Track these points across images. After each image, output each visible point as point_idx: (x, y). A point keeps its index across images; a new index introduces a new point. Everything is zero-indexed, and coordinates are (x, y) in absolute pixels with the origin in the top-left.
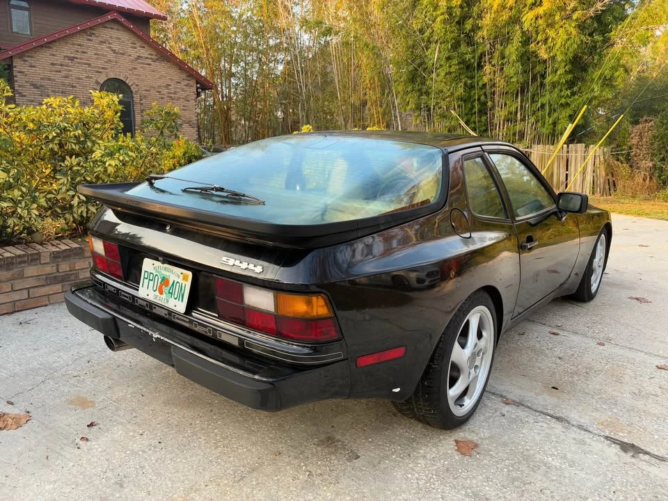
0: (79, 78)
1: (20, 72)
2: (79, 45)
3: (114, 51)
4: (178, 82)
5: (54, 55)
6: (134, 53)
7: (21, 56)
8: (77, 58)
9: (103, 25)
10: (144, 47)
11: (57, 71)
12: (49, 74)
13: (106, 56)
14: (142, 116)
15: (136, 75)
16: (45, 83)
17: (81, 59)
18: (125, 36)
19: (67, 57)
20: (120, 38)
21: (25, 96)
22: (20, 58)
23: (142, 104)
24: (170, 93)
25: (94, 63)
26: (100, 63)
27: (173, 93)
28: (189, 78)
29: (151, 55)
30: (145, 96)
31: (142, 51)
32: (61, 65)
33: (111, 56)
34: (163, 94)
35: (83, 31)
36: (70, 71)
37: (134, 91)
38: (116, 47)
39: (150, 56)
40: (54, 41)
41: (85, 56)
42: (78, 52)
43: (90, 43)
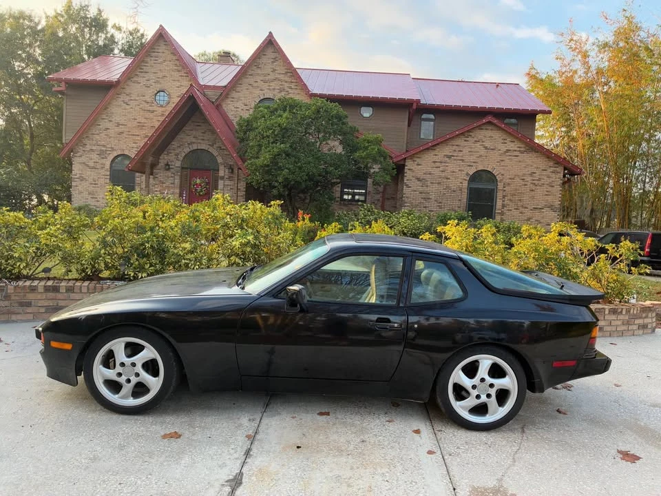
0: (453, 172)
1: (409, 169)
2: (458, 145)
3: (486, 148)
4: (543, 170)
5: (436, 155)
6: (503, 148)
7: (412, 157)
8: (453, 156)
9: (480, 127)
10: (514, 142)
11: (437, 167)
12: (430, 170)
13: (478, 152)
14: (503, 201)
15: (503, 166)
16: (425, 177)
17: (457, 156)
18: (497, 135)
19: (446, 155)
20: (492, 137)
21: (410, 187)
22: (411, 159)
23: (505, 191)
24: (534, 180)
25: (466, 158)
26: (473, 158)
27: (538, 180)
28: (557, 165)
29: (519, 147)
30: (509, 184)
31: (512, 145)
32: (441, 162)
33: (483, 152)
34: (528, 181)
35: (462, 134)
36: (447, 166)
37: (499, 179)
38: (487, 144)
39: (518, 149)
40: (438, 144)
41: (461, 154)
42: (455, 151)
43: (466, 143)
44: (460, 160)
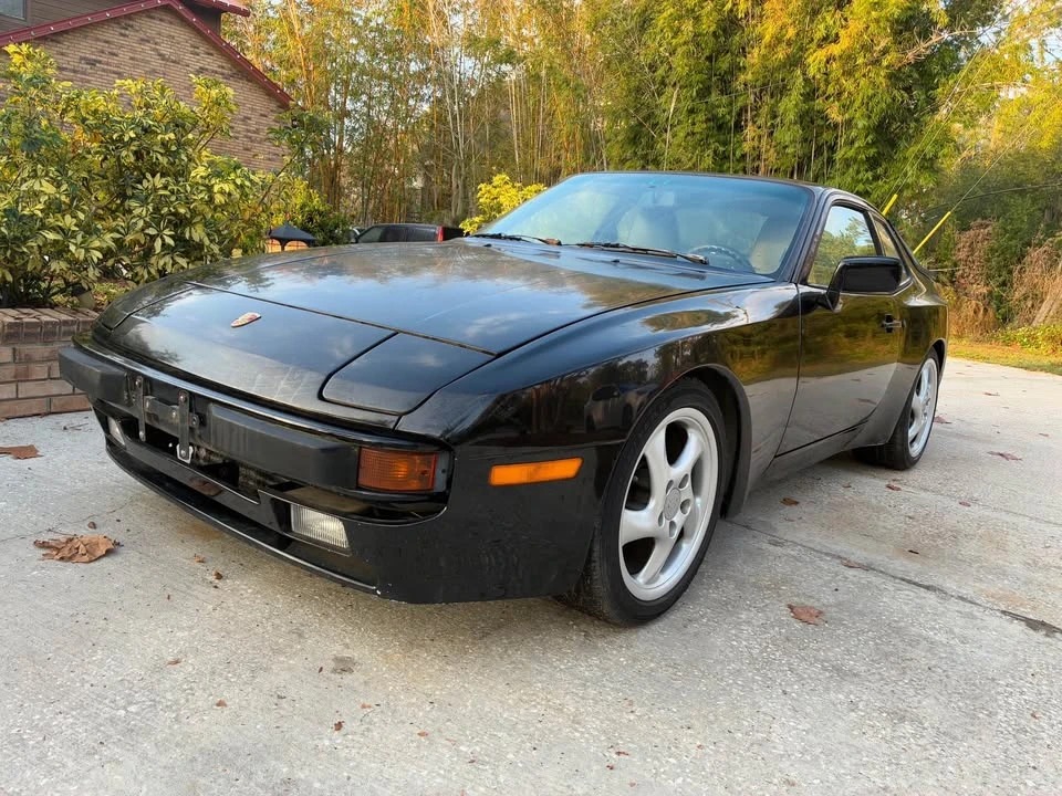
2: (107, 42)
3: (162, 56)
4: (262, 115)
5: (62, 54)
6: (195, 63)
8: (100, 62)
9: (148, 13)
10: (212, 55)
13: (148, 62)
17: (107, 64)
18: (181, 34)
19: (85, 58)
20: (173, 38)
24: (248, 131)
27: (255, 132)
28: (282, 110)
29: (223, 67)
31: (209, 59)
32: (75, 71)
33: (156, 63)
34: (238, 132)
35: (115, 20)
36: (88, 81)
38: (166, 51)
39: (220, 70)
40: (66, 32)
41: (114, 60)
42: (103, 52)
43: (122, 41)
44: (114, 73)
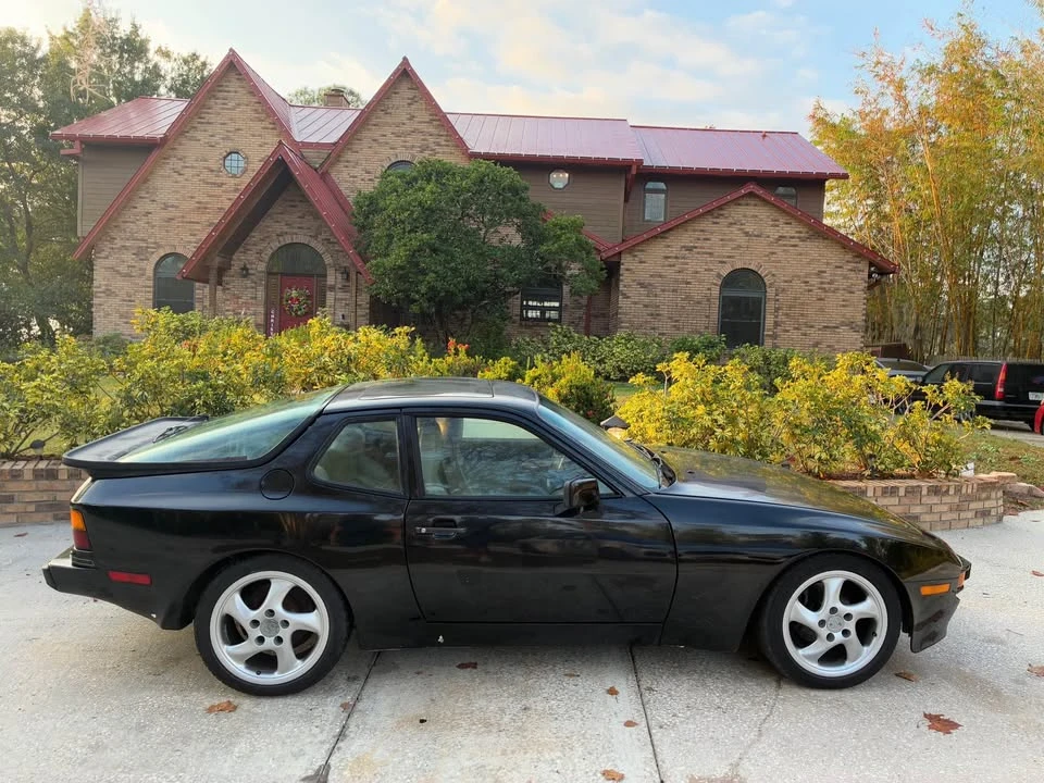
0: (697, 272)
1: (627, 270)
2: (702, 231)
3: (747, 234)
4: (837, 267)
5: (669, 246)
6: (774, 233)
7: (631, 250)
8: (696, 247)
9: (736, 202)
10: (790, 224)
11: (670, 266)
12: (659, 269)
13: (735, 240)
14: (776, 317)
15: (773, 262)
16: (652, 281)
17: (701, 248)
18: (763, 213)
19: (684, 247)
20: (756, 216)
21: (628, 297)
22: (630, 253)
23: (778, 300)
24: (822, 283)
25: (718, 251)
26: (727, 251)
27: (829, 283)
28: (858, 260)
29: (800, 232)
30: (784, 290)
31: (788, 228)
32: (676, 258)
33: (742, 240)
34: (813, 285)
35: (709, 212)
36: (687, 264)
37: (767, 283)
38: (749, 229)
39: (797, 235)
40: (670, 230)
41: (708, 244)
42: (699, 239)
43: (715, 227)
44: (706, 253)
